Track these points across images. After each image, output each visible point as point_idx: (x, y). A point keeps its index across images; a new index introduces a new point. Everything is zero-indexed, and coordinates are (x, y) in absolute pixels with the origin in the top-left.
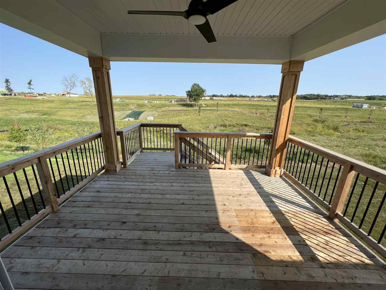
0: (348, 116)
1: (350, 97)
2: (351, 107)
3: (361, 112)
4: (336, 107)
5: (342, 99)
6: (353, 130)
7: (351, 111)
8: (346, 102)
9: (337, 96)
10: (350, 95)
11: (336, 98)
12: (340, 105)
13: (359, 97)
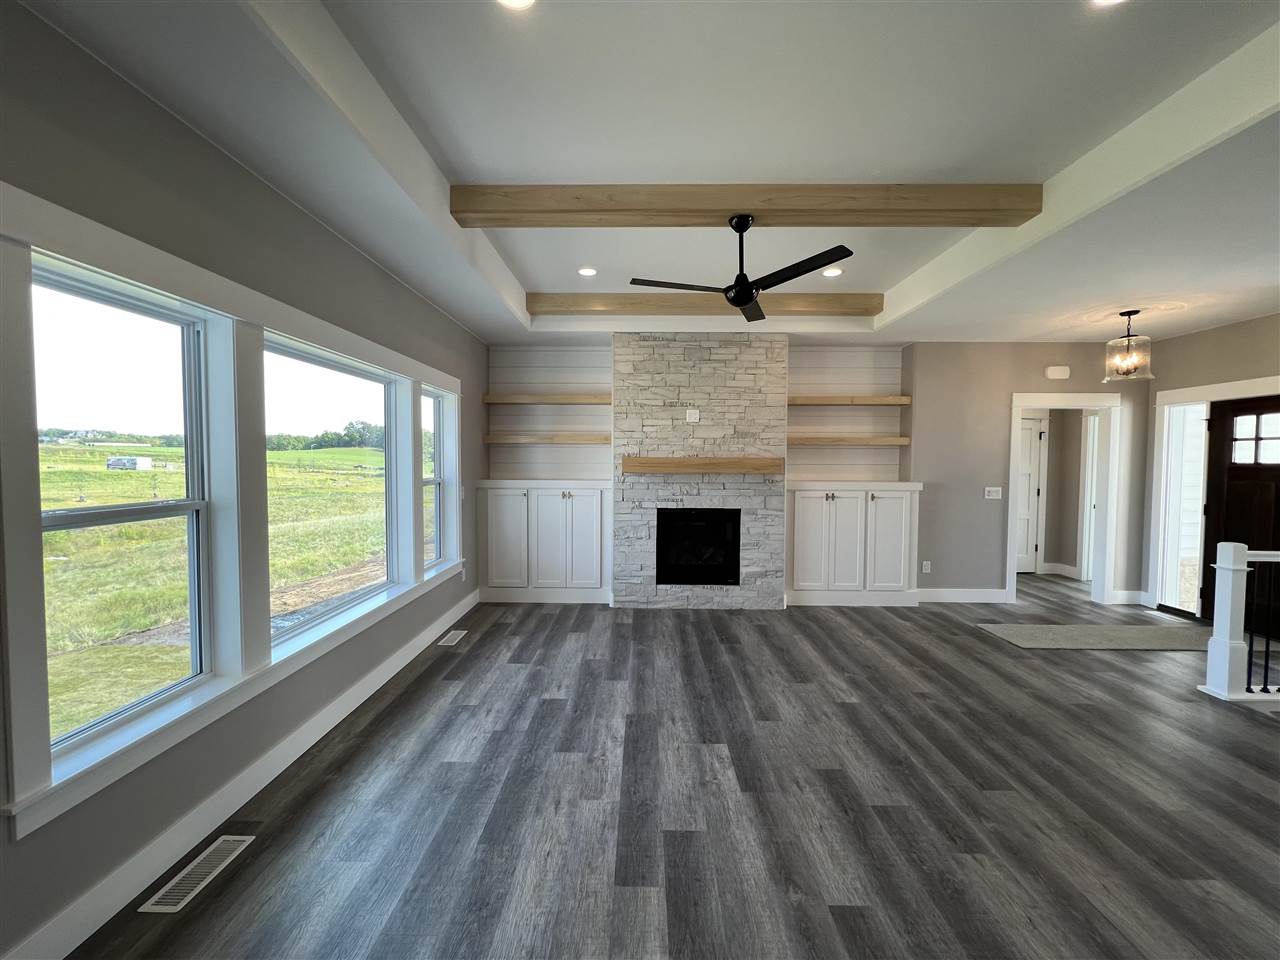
0: (88, 497)
1: (111, 436)
2: (102, 468)
3: (133, 482)
4: (50, 470)
5: (83, 441)
6: (112, 537)
7: (104, 480)
8: (92, 453)
9: (64, 434)
10: (109, 433)
11: (61, 441)
12: (71, 461)
13: (140, 440)
